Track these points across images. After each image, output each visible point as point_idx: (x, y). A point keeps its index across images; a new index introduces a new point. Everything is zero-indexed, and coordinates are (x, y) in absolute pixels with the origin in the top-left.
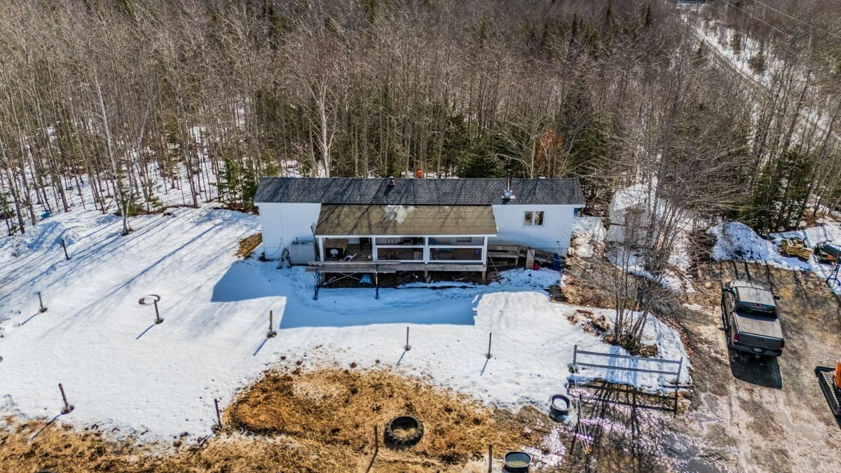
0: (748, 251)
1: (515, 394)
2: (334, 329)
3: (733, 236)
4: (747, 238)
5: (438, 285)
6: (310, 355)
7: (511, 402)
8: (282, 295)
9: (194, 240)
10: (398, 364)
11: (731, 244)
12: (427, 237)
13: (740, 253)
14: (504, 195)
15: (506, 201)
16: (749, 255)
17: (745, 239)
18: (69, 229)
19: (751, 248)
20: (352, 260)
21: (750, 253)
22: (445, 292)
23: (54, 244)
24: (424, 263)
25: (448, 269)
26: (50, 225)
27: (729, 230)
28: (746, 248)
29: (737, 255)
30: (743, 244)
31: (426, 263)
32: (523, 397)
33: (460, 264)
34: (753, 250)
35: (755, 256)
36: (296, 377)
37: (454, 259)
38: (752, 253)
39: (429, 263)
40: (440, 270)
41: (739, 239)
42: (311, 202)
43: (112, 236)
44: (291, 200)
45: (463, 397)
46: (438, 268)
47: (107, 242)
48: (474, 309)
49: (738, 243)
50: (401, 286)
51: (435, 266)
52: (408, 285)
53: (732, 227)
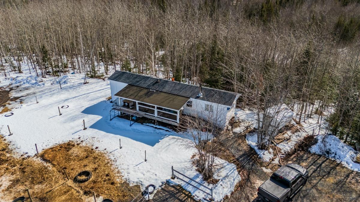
0: (333, 153)
1: (138, 179)
2: (105, 133)
3: (328, 143)
4: (336, 145)
5: (158, 127)
6: (88, 140)
7: (133, 181)
8: (102, 116)
9: (100, 90)
10: (110, 153)
11: (325, 146)
12: (156, 106)
13: (328, 153)
14: (198, 95)
15: (198, 98)
16: (333, 155)
17: (334, 146)
18: (70, 79)
19: (336, 152)
20: (130, 109)
21: (334, 154)
22: (158, 131)
23: (63, 83)
24: (155, 116)
25: (164, 121)
26: (65, 76)
27: (327, 139)
28: (333, 151)
29: (326, 153)
30: (332, 149)
31: (156, 116)
32: (140, 181)
33: (168, 120)
34: (337, 153)
35: (337, 157)
36: (77, 146)
37: (167, 118)
38: (336, 154)
39: (157, 117)
40: (161, 121)
41: (330, 145)
42: (125, 83)
43: (80, 84)
44: (119, 81)
45: (118, 172)
46: (160, 120)
47: (77, 85)
48: (160, 140)
49: (330, 147)
50: (145, 124)
51: (159, 119)
52: (147, 124)
53: (329, 138)
